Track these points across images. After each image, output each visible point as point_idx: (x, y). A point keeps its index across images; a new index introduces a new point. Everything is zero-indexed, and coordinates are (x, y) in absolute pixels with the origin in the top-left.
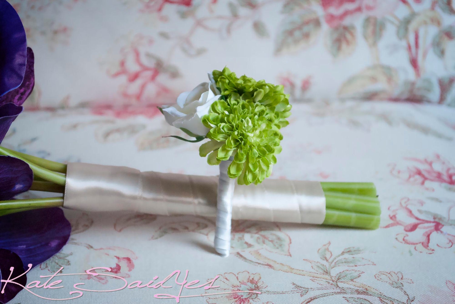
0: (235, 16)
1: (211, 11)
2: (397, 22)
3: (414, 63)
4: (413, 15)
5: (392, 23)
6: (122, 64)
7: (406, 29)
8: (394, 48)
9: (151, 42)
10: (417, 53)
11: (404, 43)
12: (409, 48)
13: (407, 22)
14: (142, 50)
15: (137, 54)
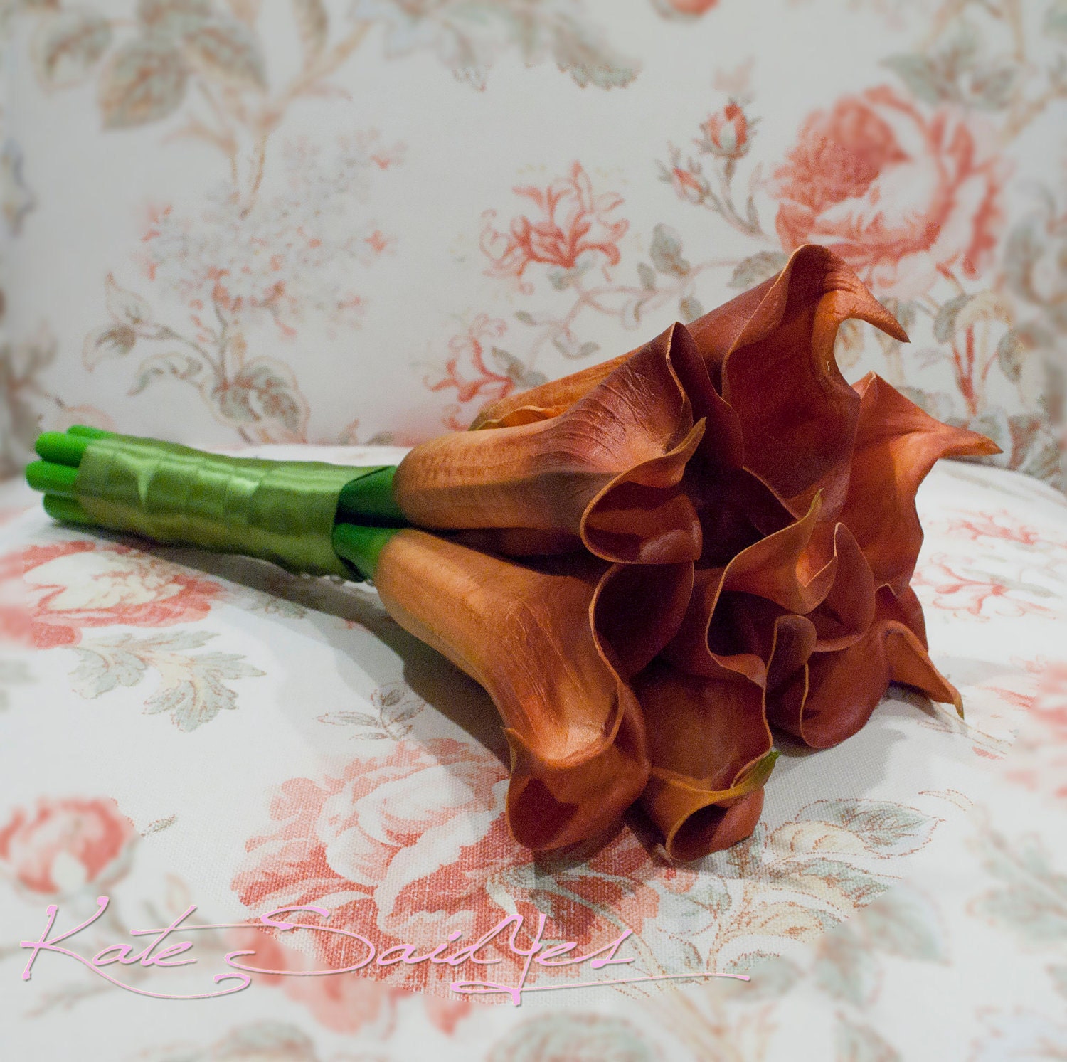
0: (650, 287)
1: (608, 279)
2: (935, 311)
3: (965, 385)
4: (963, 299)
5: (927, 312)
6: (451, 367)
7: (952, 324)
8: (930, 358)
9: (502, 329)
10: (970, 371)
11: (947, 348)
12: (957, 358)
13: (950, 312)
14: (486, 343)
15: (478, 350)
